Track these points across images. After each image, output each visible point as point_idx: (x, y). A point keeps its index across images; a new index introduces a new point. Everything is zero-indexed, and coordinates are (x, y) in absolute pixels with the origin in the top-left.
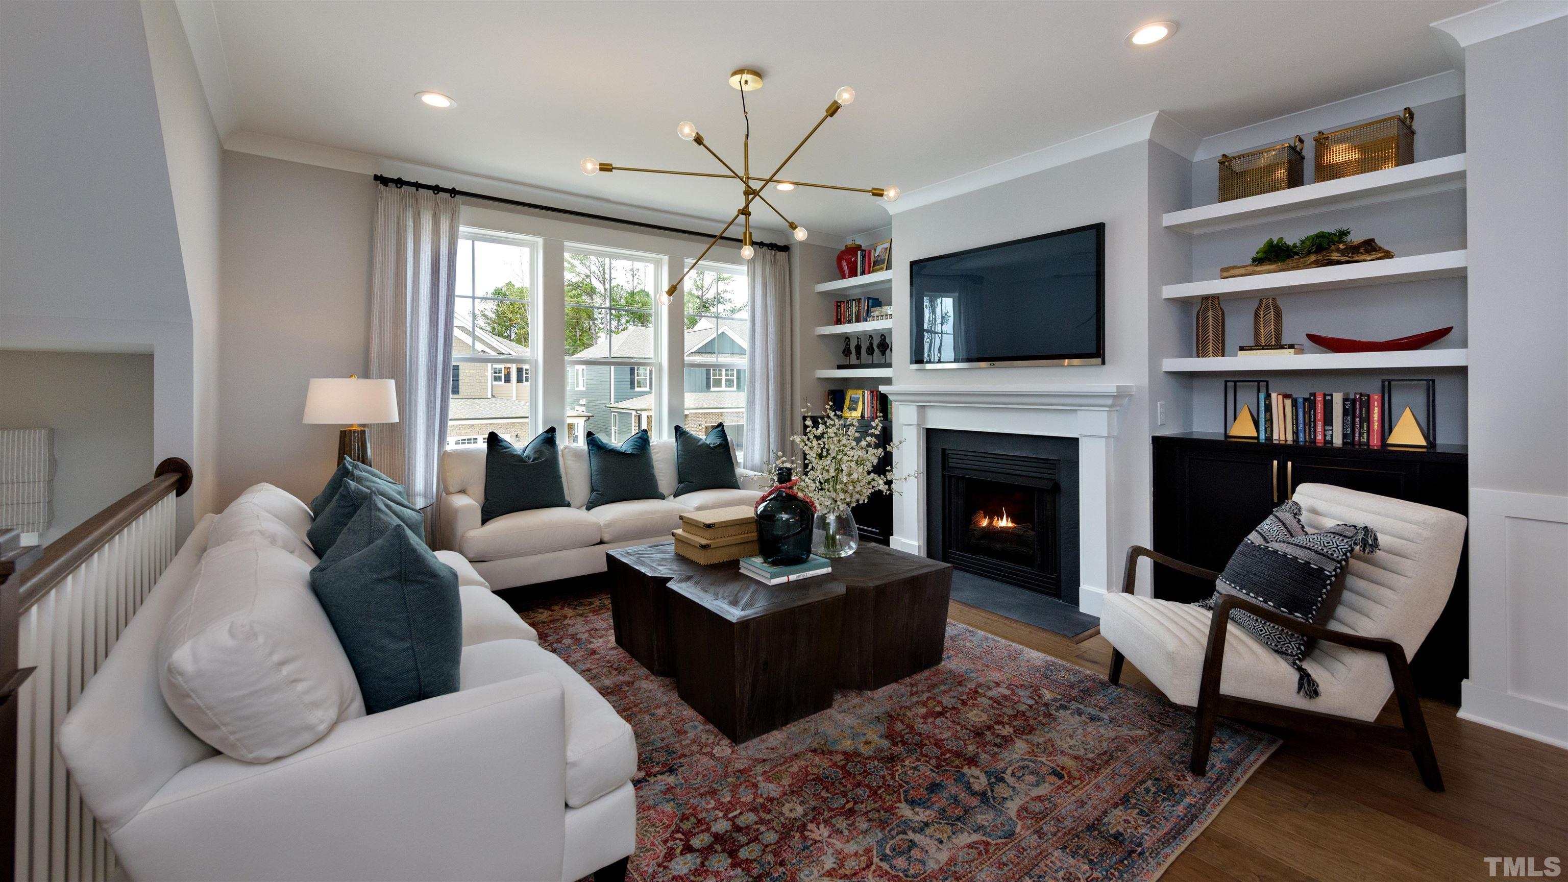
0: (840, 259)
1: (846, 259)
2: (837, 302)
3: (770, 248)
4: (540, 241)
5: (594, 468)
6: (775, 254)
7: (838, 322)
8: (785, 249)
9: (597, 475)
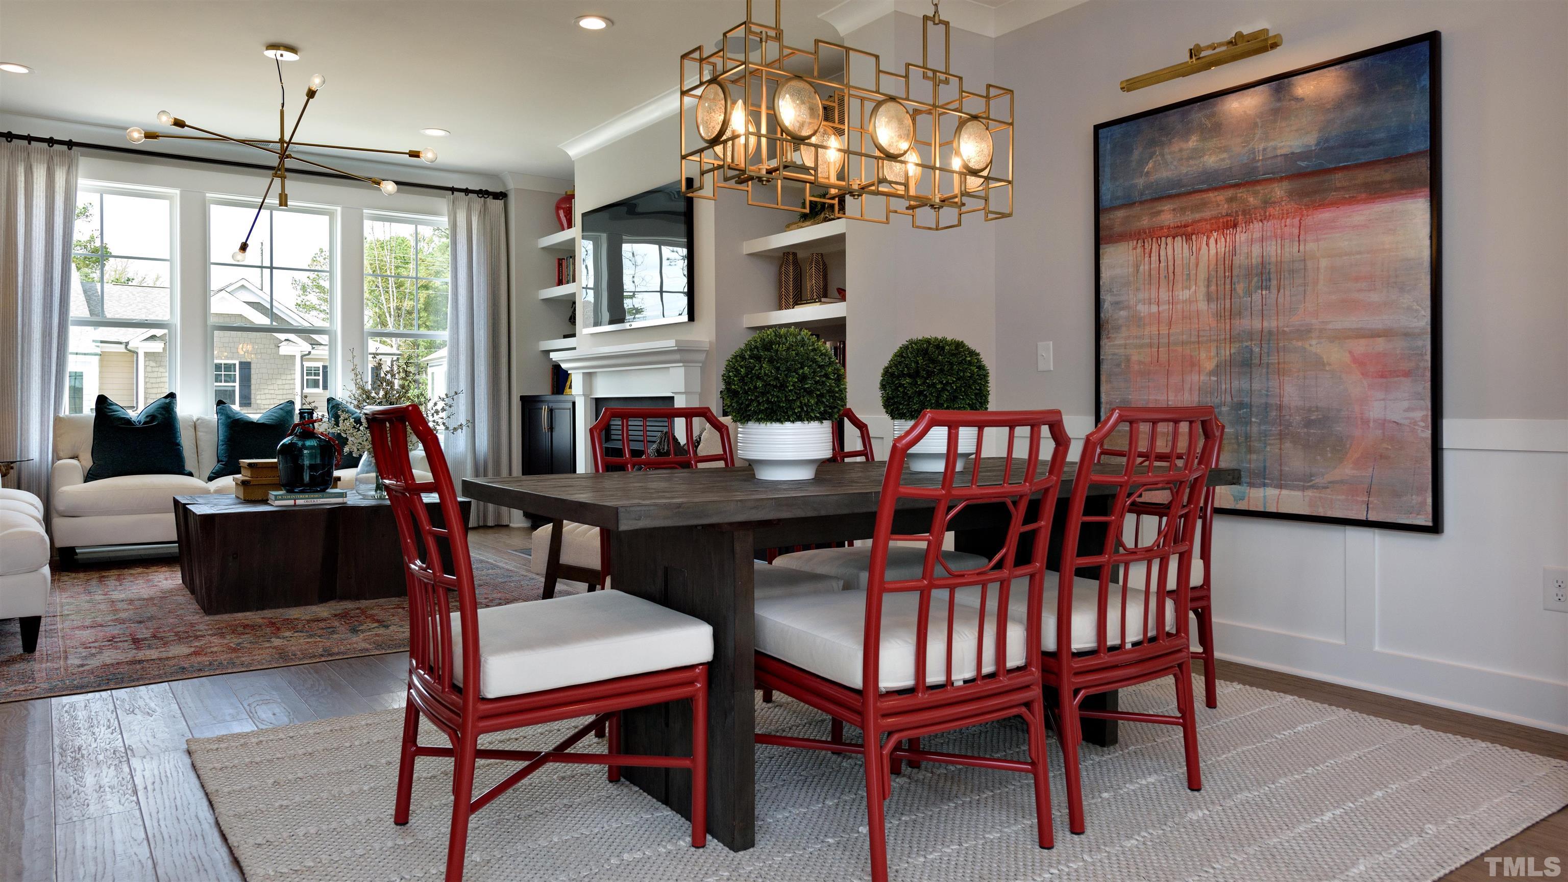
0: (558, 208)
1: (563, 209)
2: (559, 260)
3: (480, 195)
4: (177, 192)
5: (221, 438)
6: (485, 203)
7: (560, 283)
8: (501, 196)
9: (223, 445)
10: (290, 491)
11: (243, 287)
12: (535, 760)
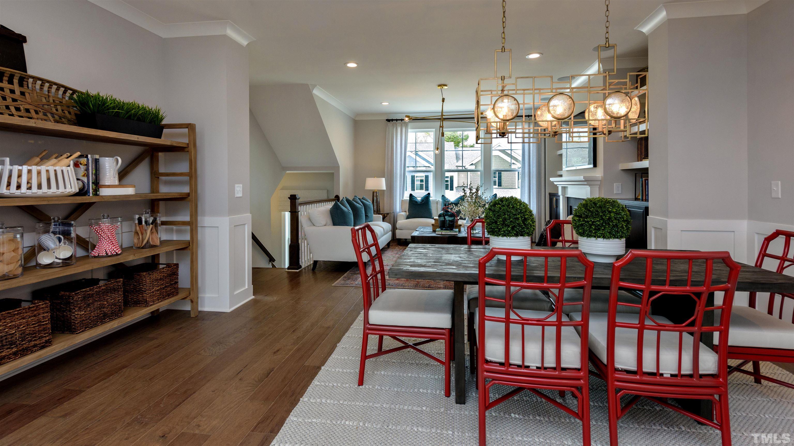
4: (434, 130)
10: (442, 229)
11: (499, 146)
12: (407, 346)
